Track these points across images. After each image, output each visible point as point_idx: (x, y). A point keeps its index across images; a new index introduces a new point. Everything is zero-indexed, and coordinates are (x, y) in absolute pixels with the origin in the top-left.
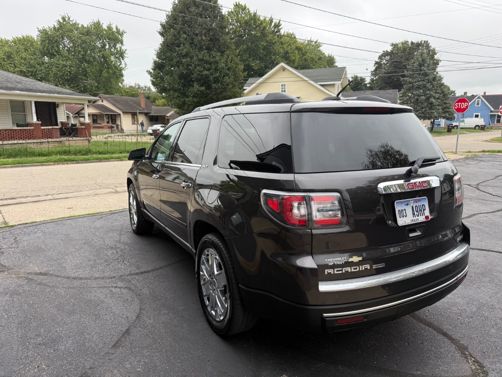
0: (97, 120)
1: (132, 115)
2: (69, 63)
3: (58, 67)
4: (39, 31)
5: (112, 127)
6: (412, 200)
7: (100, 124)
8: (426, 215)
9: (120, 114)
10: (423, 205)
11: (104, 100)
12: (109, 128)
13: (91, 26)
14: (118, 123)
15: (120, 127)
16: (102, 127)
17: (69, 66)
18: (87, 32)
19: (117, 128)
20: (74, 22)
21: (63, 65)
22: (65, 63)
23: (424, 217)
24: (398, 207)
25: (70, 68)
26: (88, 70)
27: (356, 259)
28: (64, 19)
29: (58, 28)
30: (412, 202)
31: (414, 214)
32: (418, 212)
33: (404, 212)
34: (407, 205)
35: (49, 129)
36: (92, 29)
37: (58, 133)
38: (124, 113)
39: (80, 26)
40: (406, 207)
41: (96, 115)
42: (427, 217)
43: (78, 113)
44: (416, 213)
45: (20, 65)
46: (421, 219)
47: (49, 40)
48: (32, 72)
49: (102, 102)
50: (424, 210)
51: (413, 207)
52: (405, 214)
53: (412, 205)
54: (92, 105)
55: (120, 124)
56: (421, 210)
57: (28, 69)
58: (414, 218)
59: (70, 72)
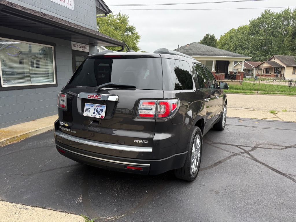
0: (269, 71)
1: (294, 68)
2: (262, 37)
3: (255, 41)
4: (250, 22)
5: (277, 76)
6: (95, 105)
7: (270, 73)
8: (102, 115)
9: (284, 68)
10: (102, 109)
11: (276, 59)
12: (275, 76)
13: (282, 12)
14: (282, 73)
15: (282, 76)
16: (270, 76)
17: (262, 39)
18: (279, 16)
19: (281, 76)
20: (272, 12)
21: (258, 39)
22: (259, 38)
23: (100, 116)
24: (87, 106)
25: (262, 40)
26: (273, 41)
27: (67, 125)
28: (266, 12)
29: (261, 18)
30: (95, 106)
31: (94, 112)
32: (97, 112)
33: (89, 110)
34: (92, 106)
35: (219, 75)
36: (282, 14)
37: (224, 77)
38: (287, 66)
39: (275, 14)
40: (91, 108)
41: (269, 68)
42: (102, 116)
43: (258, 67)
44: (96, 112)
45: (236, 42)
46: (98, 116)
47: (254, 26)
48: (241, 45)
49: (275, 60)
50: (101, 112)
51: (95, 109)
52: (89, 111)
53: (95, 107)
54: (267, 62)
55: (283, 74)
56: (100, 112)
57: (239, 44)
58: (94, 114)
59: (261, 43)
